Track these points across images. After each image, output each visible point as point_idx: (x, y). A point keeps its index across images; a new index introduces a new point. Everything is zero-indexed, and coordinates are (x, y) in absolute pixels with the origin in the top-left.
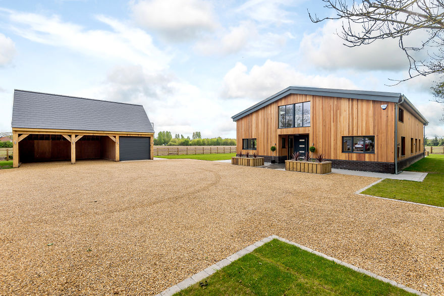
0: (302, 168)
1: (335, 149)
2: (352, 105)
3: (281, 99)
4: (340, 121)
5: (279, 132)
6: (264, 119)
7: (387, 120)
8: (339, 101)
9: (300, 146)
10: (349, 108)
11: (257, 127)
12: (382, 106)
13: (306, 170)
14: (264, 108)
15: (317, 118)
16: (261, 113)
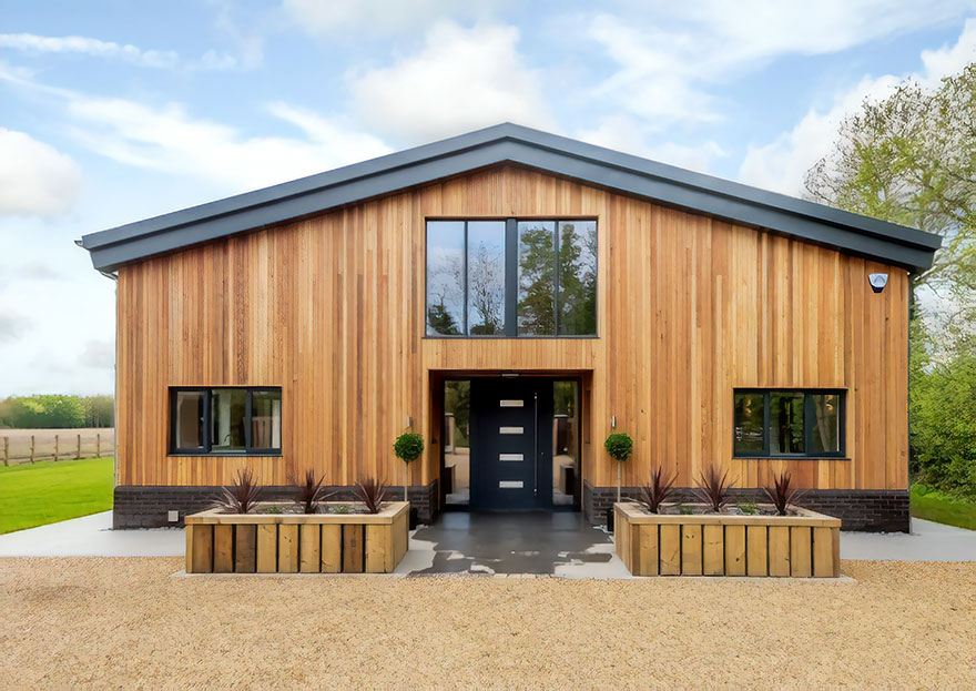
0: (736, 549)
1: (708, 443)
2: (772, 262)
3: (443, 183)
4: (724, 325)
5: (435, 354)
6: (338, 278)
7: (887, 334)
8: (721, 234)
9: (503, 430)
10: (759, 270)
11: (283, 320)
12: (873, 277)
13: (757, 563)
14: (335, 212)
15: (631, 298)
16: (311, 244)
